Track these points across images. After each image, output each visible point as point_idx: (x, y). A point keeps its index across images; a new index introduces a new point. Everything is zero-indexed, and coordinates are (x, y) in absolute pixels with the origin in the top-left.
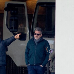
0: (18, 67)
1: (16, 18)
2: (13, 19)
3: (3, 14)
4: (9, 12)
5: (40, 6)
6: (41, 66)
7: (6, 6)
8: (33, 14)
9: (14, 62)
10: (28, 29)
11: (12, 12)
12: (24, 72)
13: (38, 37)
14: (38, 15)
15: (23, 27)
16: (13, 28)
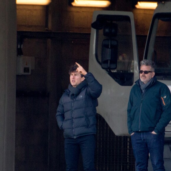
0: (117, 137)
1: (114, 43)
2: (109, 45)
3: (89, 34)
4: (101, 32)
5: (160, 20)
6: (154, 133)
7: (94, 20)
8: (147, 36)
9: (110, 128)
10: (137, 63)
11: (107, 30)
12: (128, 146)
13: (146, 77)
14: (157, 37)
15: (127, 61)
16: (109, 61)
